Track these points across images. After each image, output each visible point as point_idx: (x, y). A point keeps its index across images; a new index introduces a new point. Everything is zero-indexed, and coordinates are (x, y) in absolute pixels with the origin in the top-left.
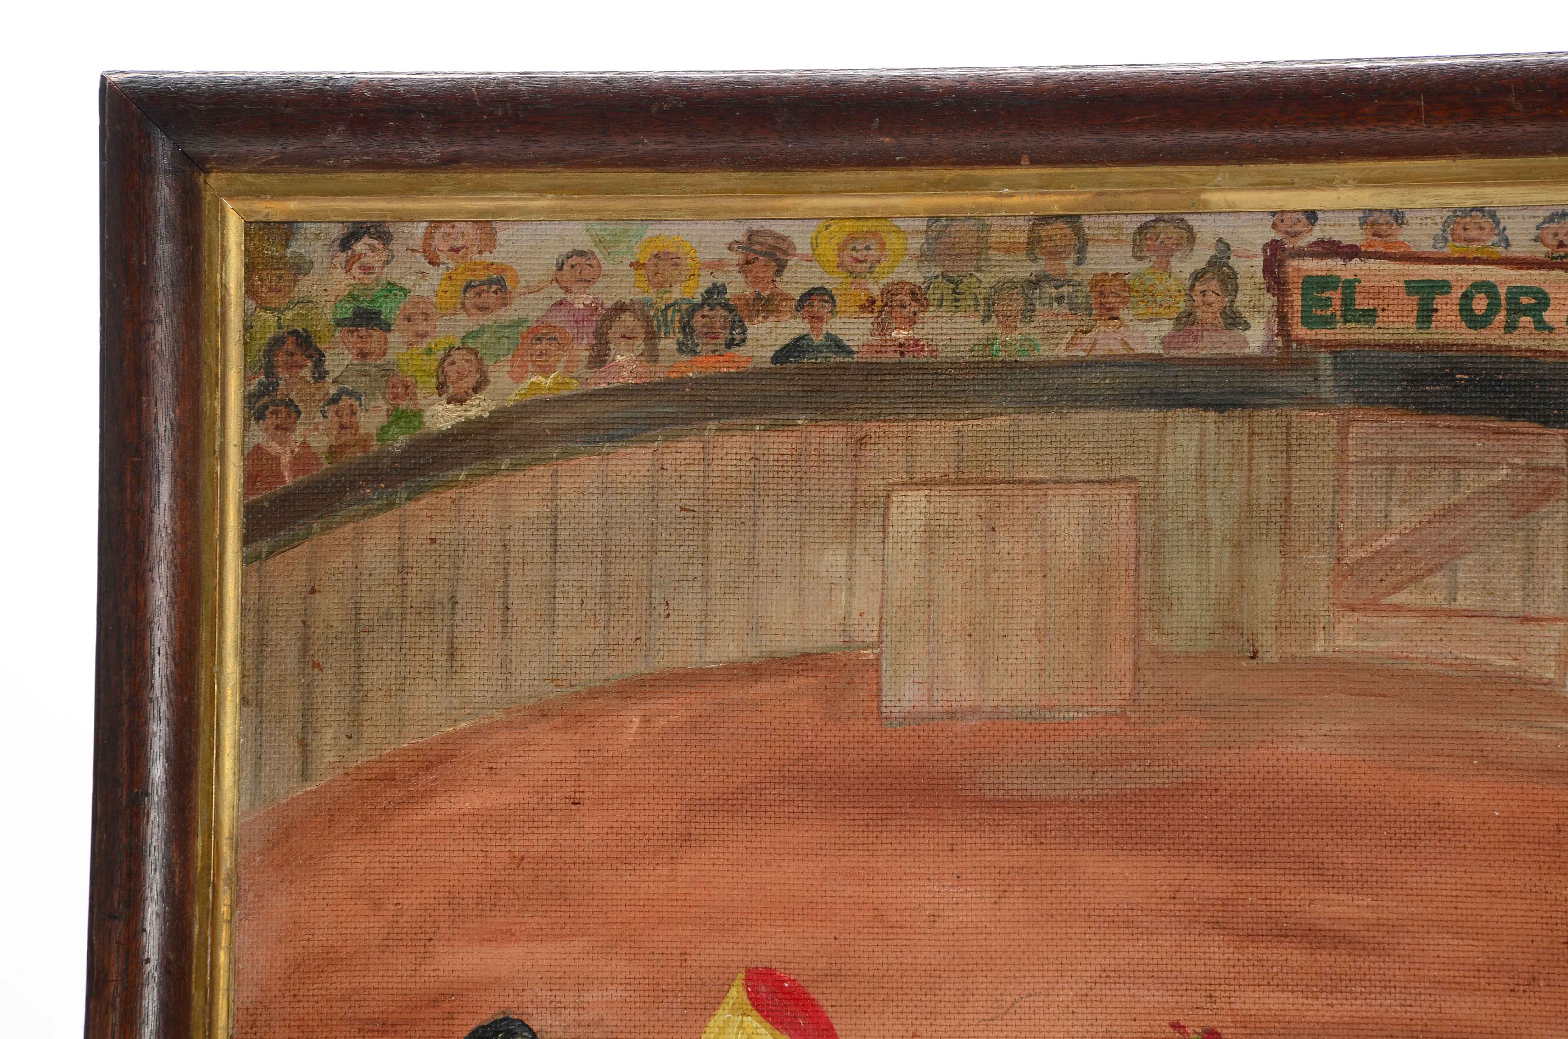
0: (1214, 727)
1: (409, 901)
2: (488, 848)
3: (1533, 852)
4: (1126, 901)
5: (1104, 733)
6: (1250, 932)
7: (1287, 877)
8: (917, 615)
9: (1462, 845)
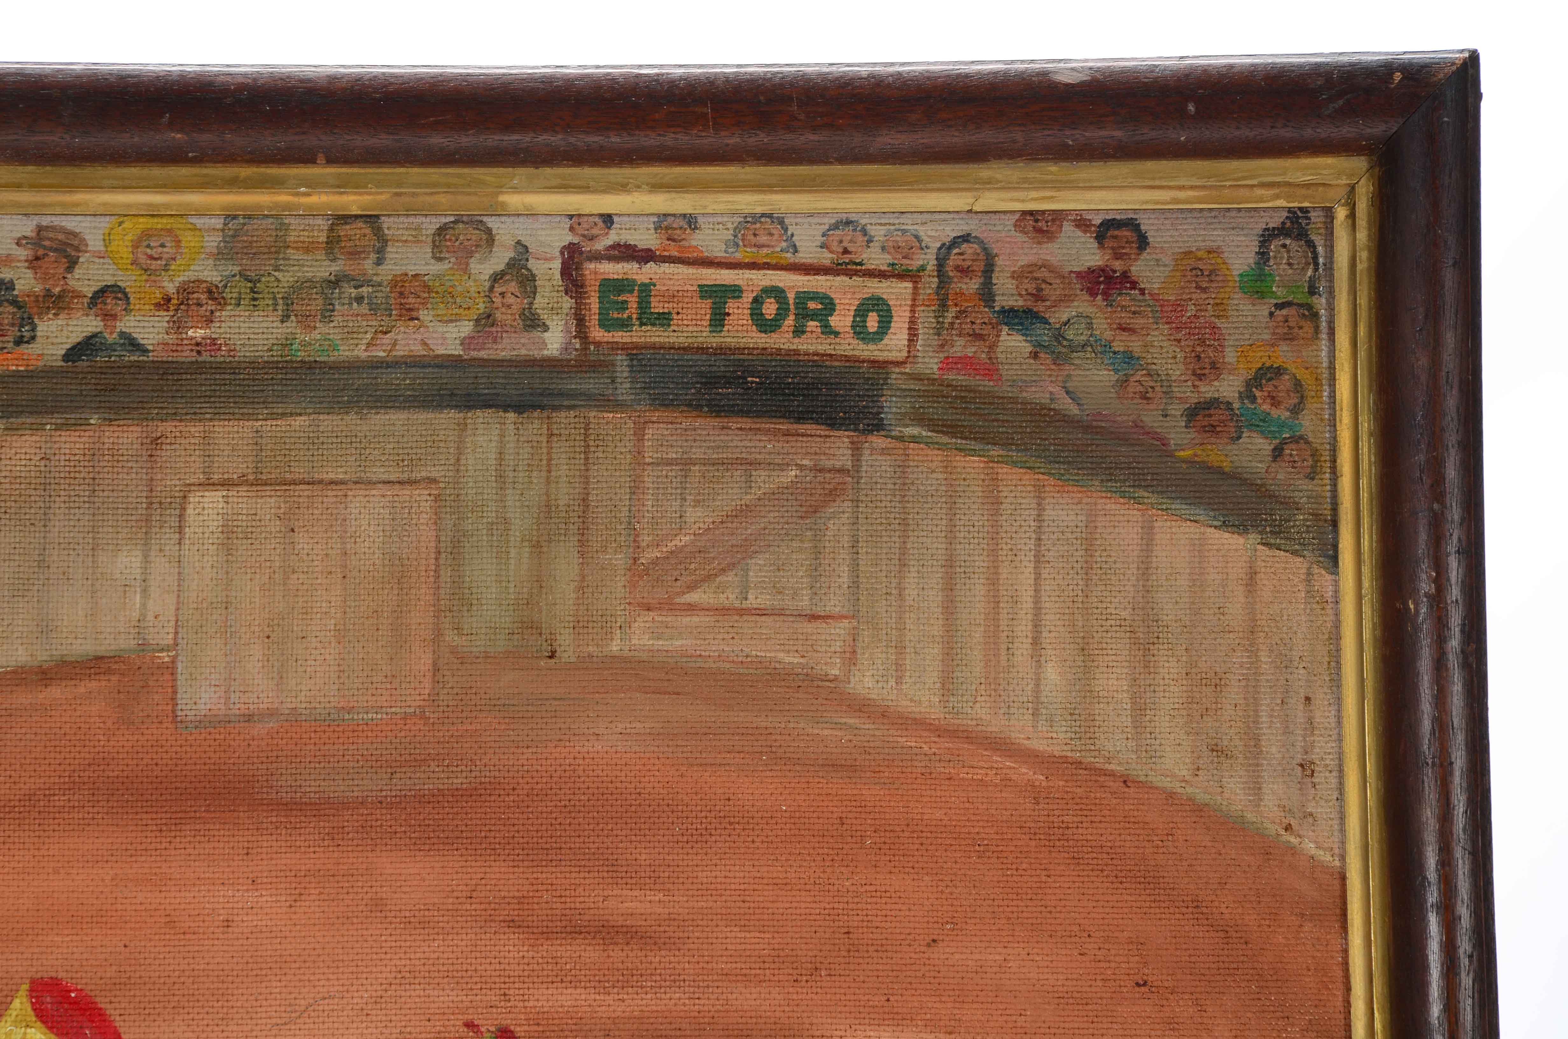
0: (512, 727)
3: (817, 845)
4: (423, 901)
5: (403, 734)
6: (545, 929)
7: (582, 875)
8: (214, 617)
9: (750, 839)
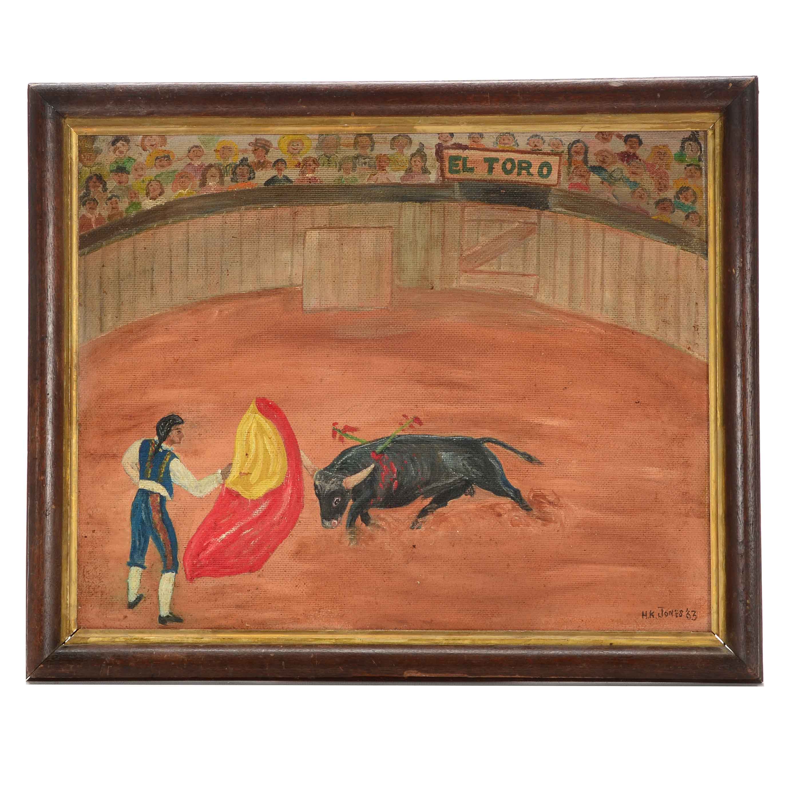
0: (418, 313)
1: (138, 374)
2: (166, 356)
3: (525, 355)
4: (388, 373)
5: (381, 315)
6: (430, 383)
8: (316, 275)
9: (501, 352)
